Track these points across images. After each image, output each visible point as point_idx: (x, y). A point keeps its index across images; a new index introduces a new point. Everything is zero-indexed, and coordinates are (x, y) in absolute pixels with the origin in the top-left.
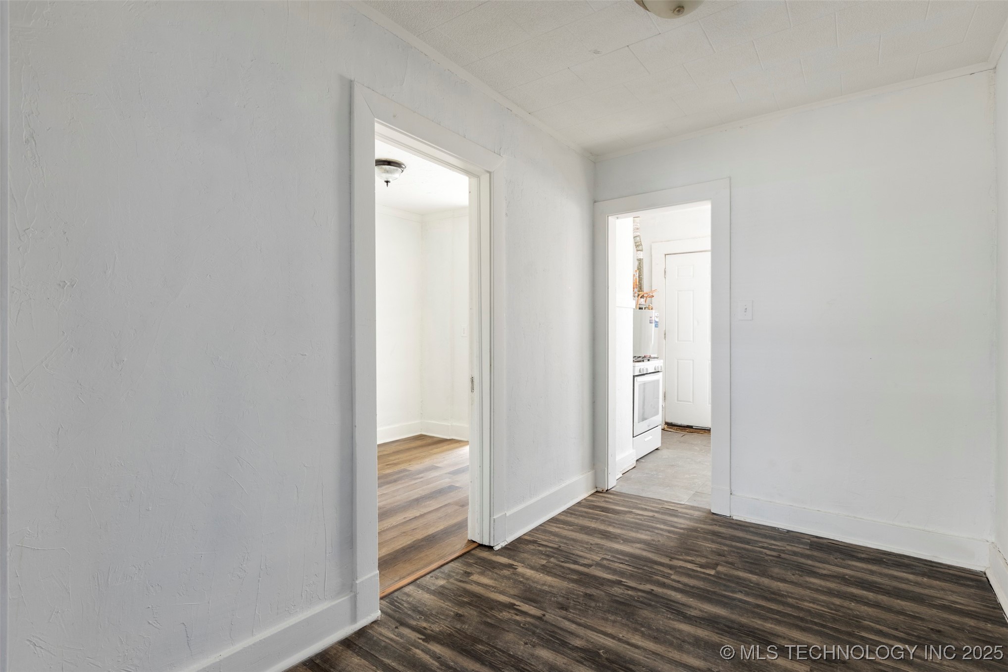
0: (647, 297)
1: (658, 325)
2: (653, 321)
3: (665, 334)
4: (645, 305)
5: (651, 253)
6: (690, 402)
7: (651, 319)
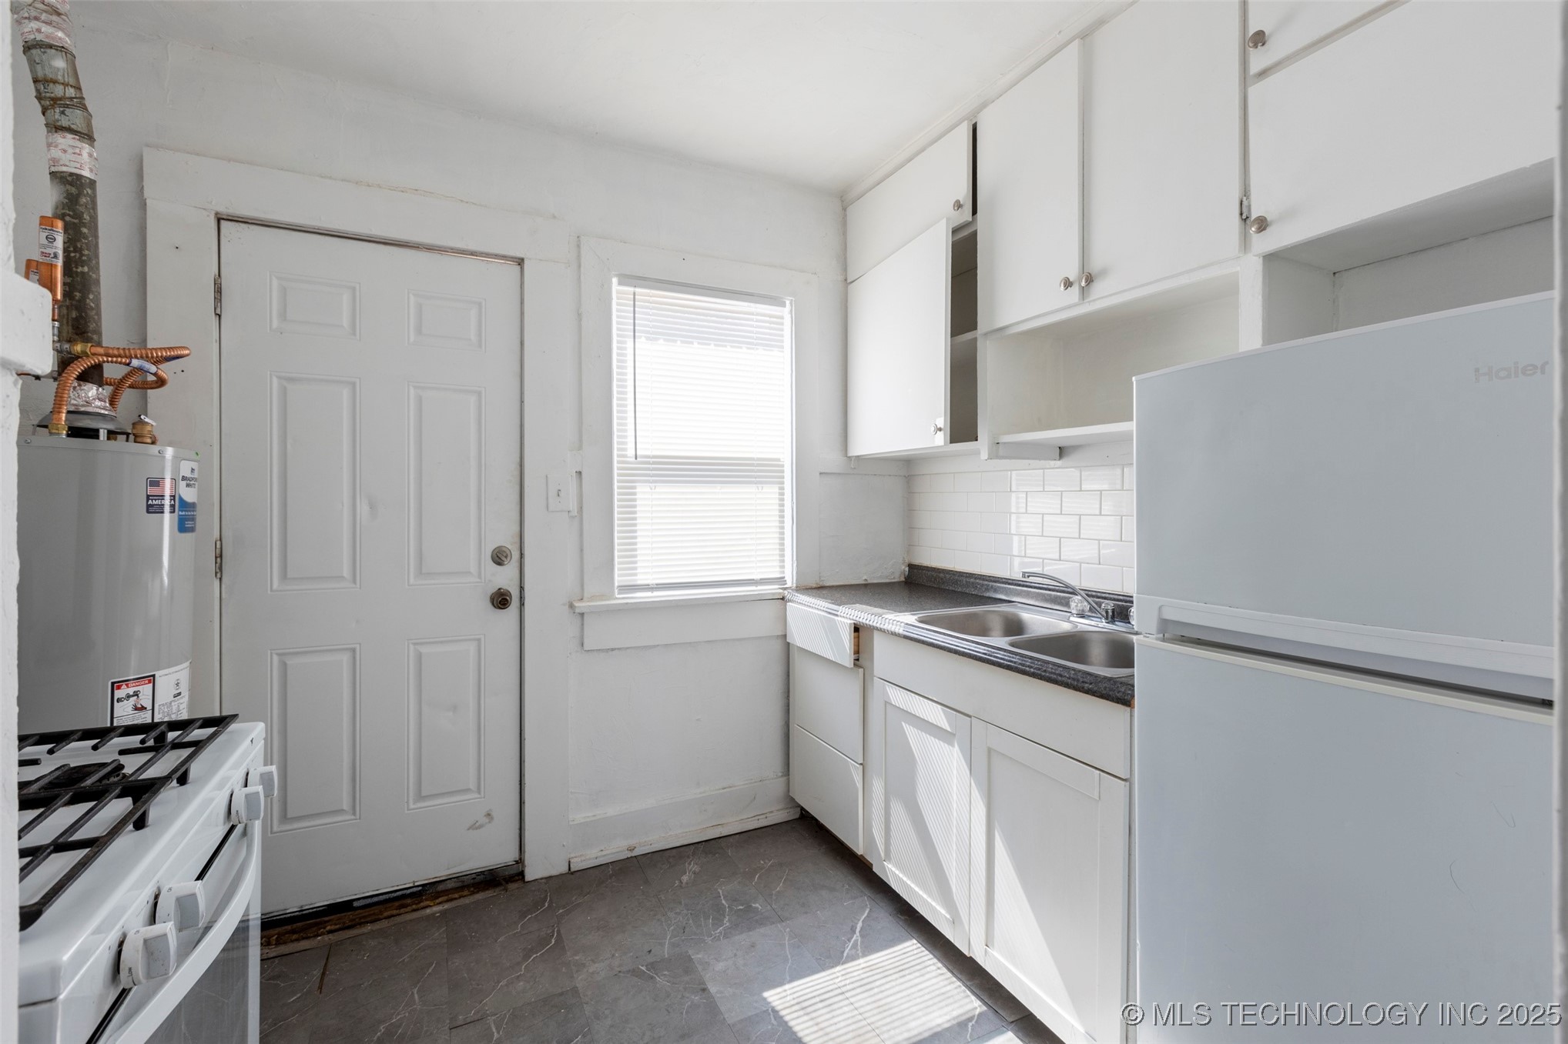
0: (118, 386)
1: (193, 519)
2: (167, 502)
3: (219, 556)
4: (112, 419)
5: (141, 190)
6: (341, 811)
7: (152, 491)
